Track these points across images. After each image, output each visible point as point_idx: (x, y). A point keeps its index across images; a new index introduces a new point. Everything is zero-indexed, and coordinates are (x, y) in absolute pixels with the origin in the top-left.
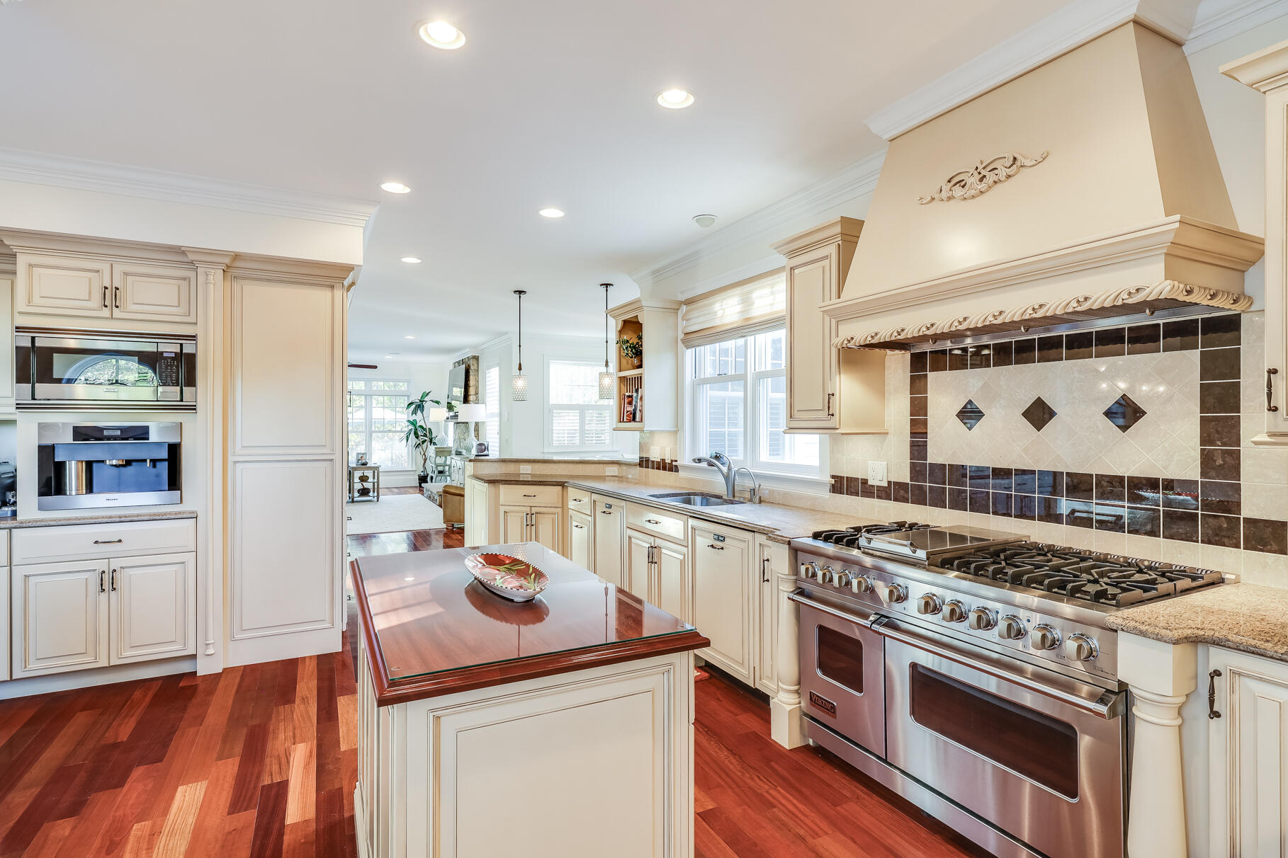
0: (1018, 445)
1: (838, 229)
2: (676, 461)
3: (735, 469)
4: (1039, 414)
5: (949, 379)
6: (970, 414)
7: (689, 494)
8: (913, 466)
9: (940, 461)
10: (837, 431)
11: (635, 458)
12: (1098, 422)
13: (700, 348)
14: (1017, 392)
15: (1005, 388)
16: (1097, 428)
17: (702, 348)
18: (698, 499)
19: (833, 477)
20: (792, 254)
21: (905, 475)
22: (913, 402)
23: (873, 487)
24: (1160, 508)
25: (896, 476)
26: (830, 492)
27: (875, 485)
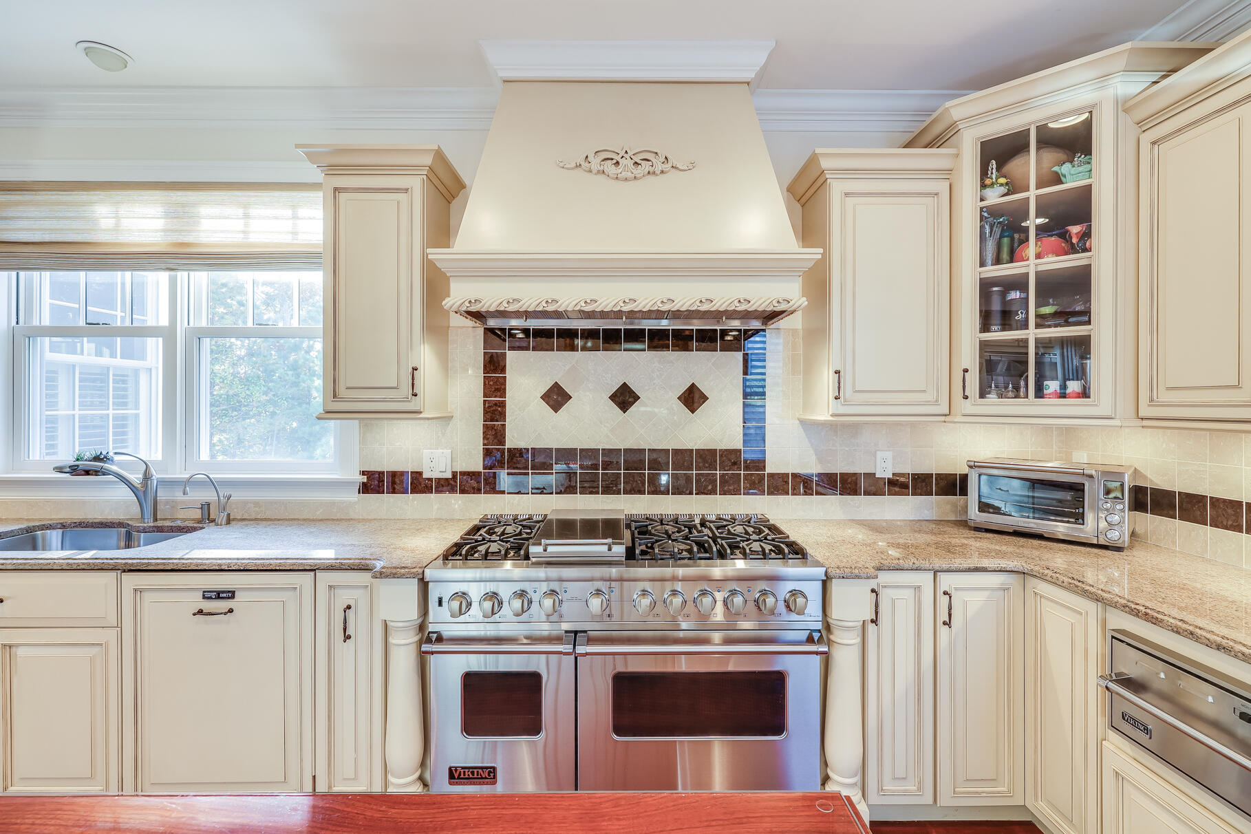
0: (605, 427)
1: (428, 160)
3: (156, 475)
4: (624, 398)
5: (532, 360)
6: (556, 397)
7: (29, 530)
8: (487, 453)
9: (522, 445)
10: (421, 416)
12: (674, 405)
13: (29, 273)
14: (604, 377)
15: (593, 372)
16: (673, 409)
17: (36, 274)
18: (55, 536)
19: (363, 473)
20: (333, 169)
21: (476, 463)
22: (487, 383)
23: (430, 480)
24: (718, 472)
25: (464, 464)
26: (359, 493)
27: (434, 477)
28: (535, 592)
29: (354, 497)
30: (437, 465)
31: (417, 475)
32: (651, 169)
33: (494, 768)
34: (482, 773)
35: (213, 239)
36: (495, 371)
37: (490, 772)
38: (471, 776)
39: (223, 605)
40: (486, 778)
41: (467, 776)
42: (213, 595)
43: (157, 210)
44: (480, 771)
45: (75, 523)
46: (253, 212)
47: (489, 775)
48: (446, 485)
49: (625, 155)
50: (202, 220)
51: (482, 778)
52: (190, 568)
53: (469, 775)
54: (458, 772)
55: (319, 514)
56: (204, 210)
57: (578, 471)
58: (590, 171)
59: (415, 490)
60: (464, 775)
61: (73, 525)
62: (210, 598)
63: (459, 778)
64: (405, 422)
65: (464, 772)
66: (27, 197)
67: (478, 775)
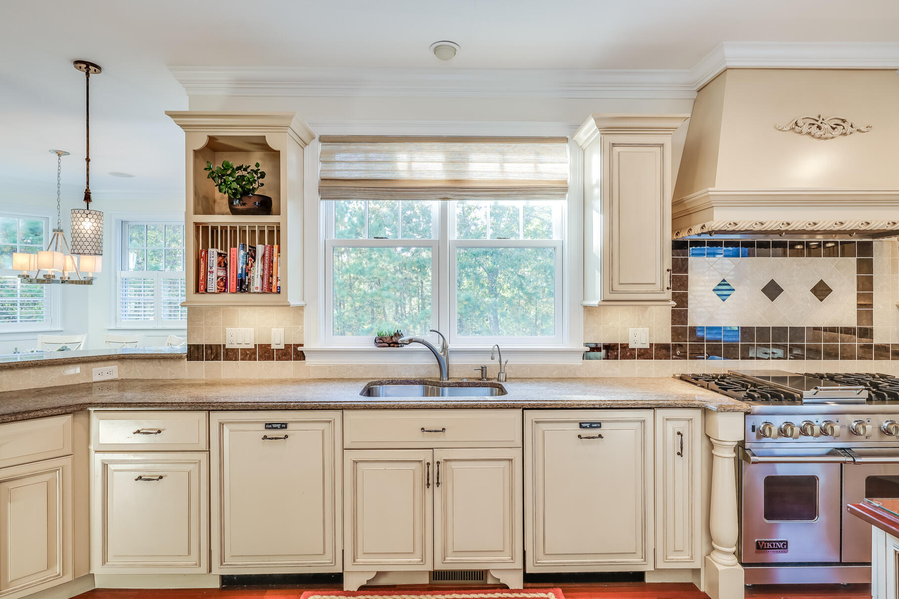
0: (759, 311)
1: (677, 124)
2: (302, 345)
4: (772, 290)
5: (706, 263)
6: (724, 289)
8: (674, 330)
9: (699, 324)
11: (180, 346)
12: (808, 296)
14: (759, 276)
15: (750, 272)
16: (807, 299)
19: (586, 345)
21: (666, 338)
22: (674, 280)
23: (634, 349)
24: (839, 343)
25: (658, 338)
26: (583, 359)
27: (636, 347)
28: (817, 422)
29: (578, 361)
30: (639, 338)
31: (625, 347)
32: (844, 131)
33: (787, 542)
34: (778, 545)
35: (485, 177)
36: (680, 272)
37: (784, 545)
38: (771, 547)
39: (594, 432)
40: (781, 548)
41: (768, 547)
42: (588, 425)
43: (440, 157)
44: (777, 543)
45: (389, 381)
46: (508, 157)
47: (783, 547)
48: (644, 354)
49: (823, 121)
50: (470, 164)
51: (779, 548)
52: (573, 407)
53: (769, 546)
54: (763, 544)
55: (555, 374)
56: (473, 157)
57: (740, 343)
58: (800, 133)
59: (624, 357)
60: (767, 546)
61: (387, 382)
62: (586, 427)
63: (763, 549)
64: (619, 308)
65: (767, 544)
66: (344, 147)
67: (775, 546)
